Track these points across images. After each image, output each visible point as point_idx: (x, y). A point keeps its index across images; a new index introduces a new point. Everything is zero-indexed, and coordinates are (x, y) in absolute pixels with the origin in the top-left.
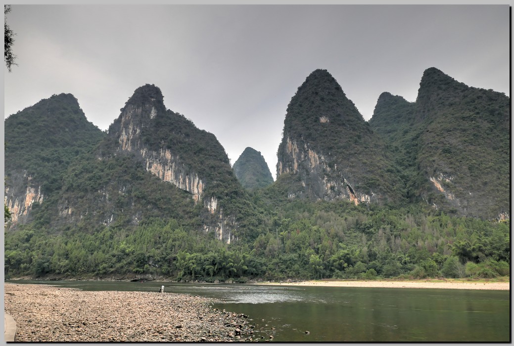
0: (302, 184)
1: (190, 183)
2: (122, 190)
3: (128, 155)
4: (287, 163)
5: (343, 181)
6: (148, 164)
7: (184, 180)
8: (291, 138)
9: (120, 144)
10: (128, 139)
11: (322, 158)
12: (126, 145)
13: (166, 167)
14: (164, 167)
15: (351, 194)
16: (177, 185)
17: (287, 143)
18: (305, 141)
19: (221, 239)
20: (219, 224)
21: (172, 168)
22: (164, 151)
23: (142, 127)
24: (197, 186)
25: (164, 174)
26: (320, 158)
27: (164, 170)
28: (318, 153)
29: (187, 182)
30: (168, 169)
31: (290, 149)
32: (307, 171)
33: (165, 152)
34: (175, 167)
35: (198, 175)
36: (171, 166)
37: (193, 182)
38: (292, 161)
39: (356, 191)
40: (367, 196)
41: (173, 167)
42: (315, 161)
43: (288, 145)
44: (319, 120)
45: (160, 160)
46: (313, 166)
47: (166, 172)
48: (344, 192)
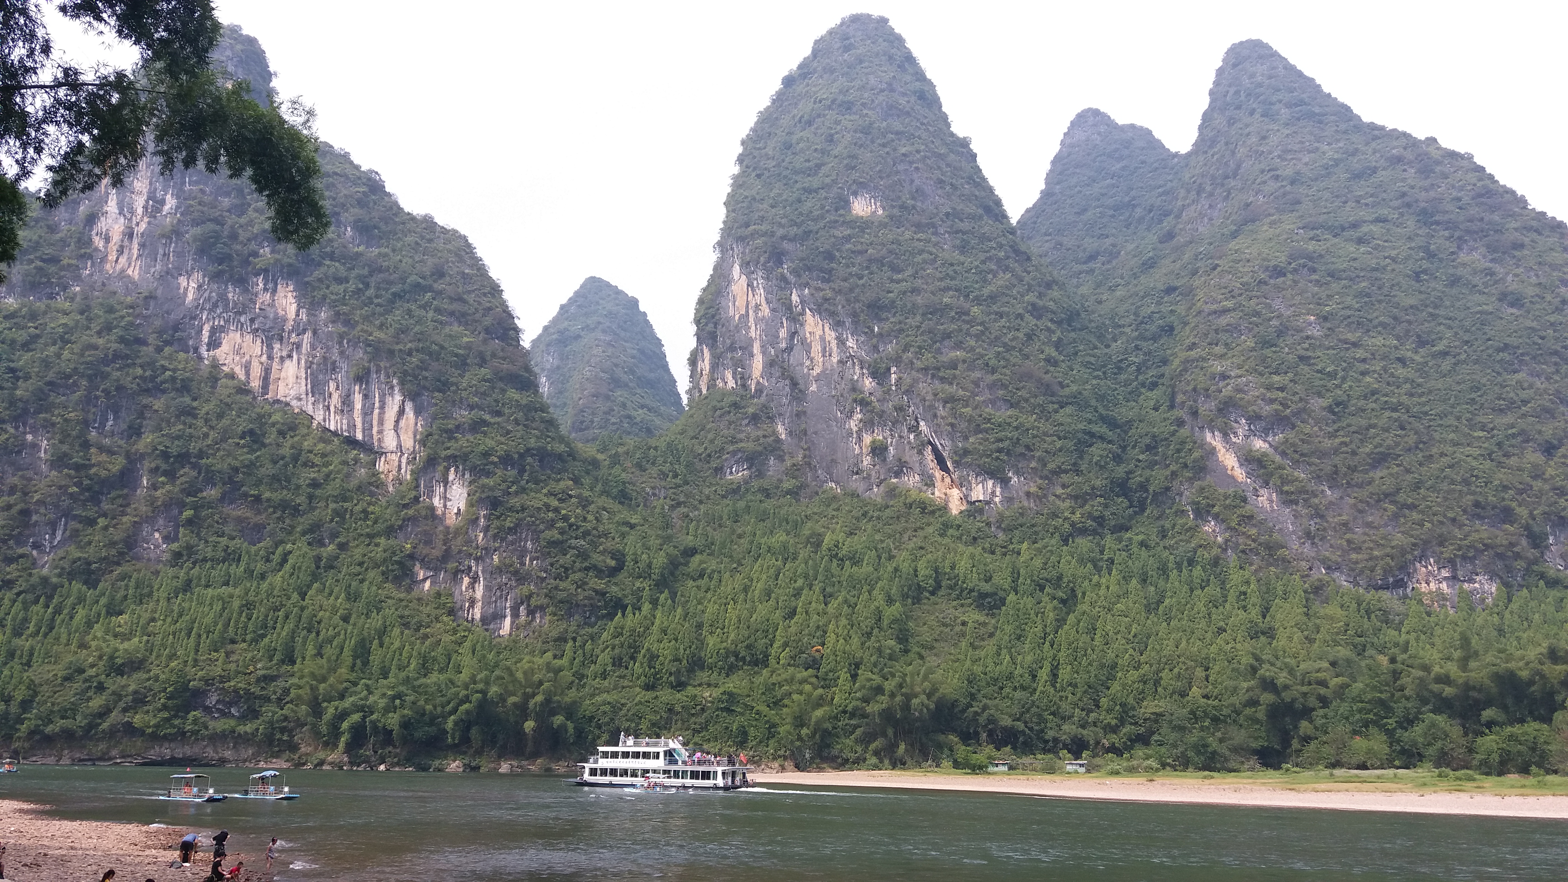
0: (775, 433)
1: (367, 413)
2: (103, 425)
3: (128, 292)
4: (729, 355)
5: (914, 429)
6: (206, 333)
7: (347, 402)
8: (745, 265)
9: (97, 249)
10: (129, 234)
11: (851, 343)
12: (121, 251)
13: (277, 346)
14: (270, 347)
15: (938, 474)
16: (319, 416)
17: (729, 281)
18: (792, 279)
19: (478, 616)
20: (473, 563)
21: (299, 353)
22: (270, 285)
23: (187, 187)
24: (397, 422)
25: (267, 371)
26: (841, 342)
27: (270, 358)
28: (838, 325)
29: (358, 406)
30: (284, 354)
31: (741, 302)
32: (794, 384)
33: (274, 291)
34: (313, 347)
35: (402, 383)
36: (298, 346)
37: (382, 407)
38: (747, 349)
39: (957, 464)
40: (990, 483)
41: (305, 347)
42: (825, 352)
43: (734, 288)
44: (847, 204)
45: (252, 320)
46: (817, 370)
47: (275, 366)
48: (917, 467)
